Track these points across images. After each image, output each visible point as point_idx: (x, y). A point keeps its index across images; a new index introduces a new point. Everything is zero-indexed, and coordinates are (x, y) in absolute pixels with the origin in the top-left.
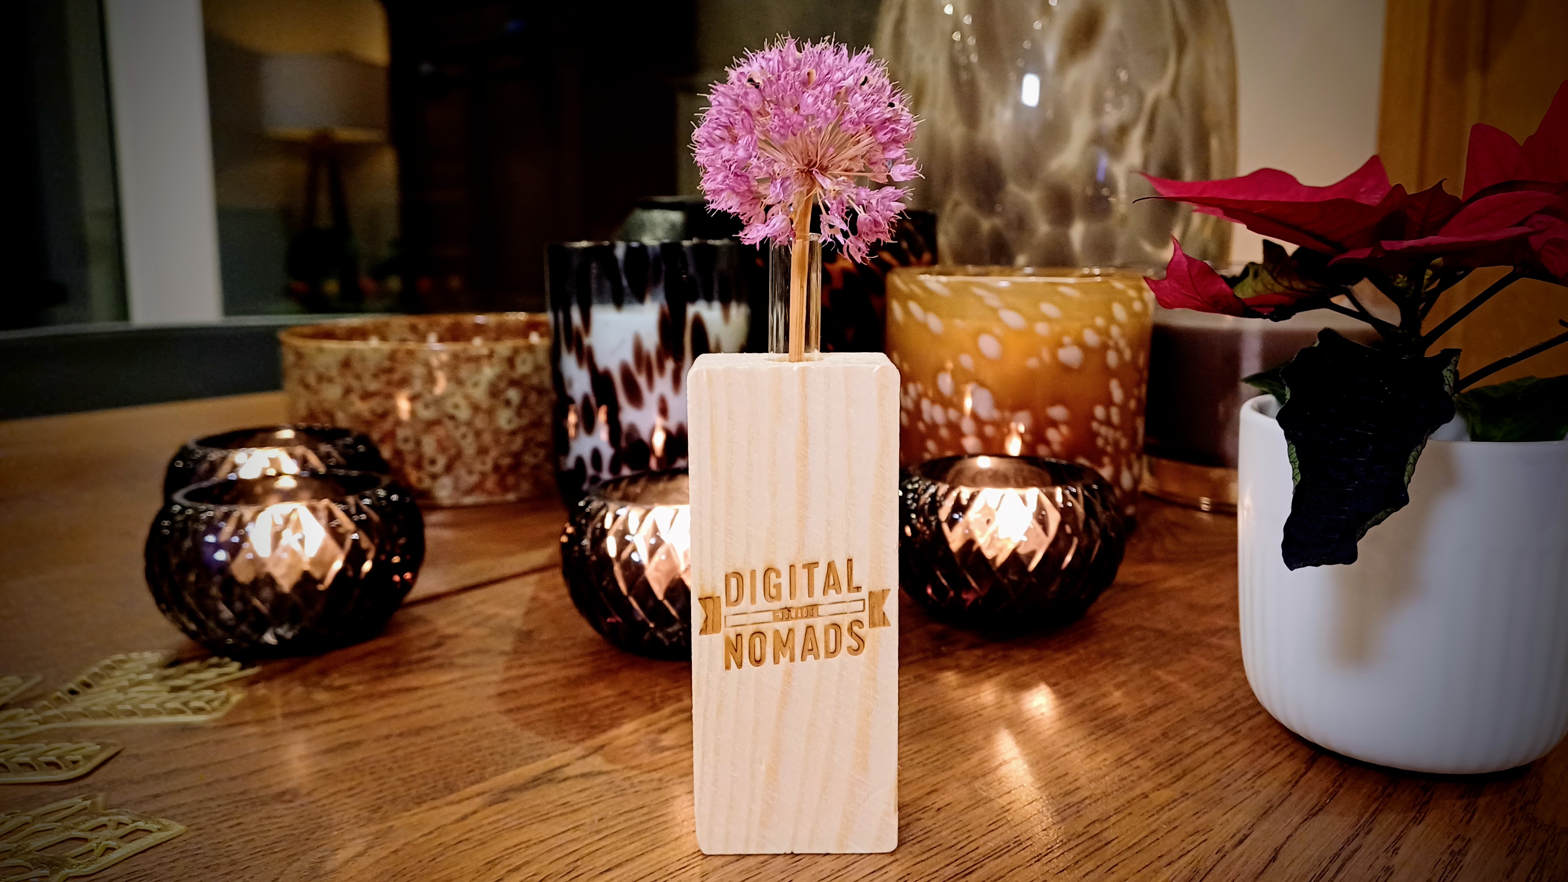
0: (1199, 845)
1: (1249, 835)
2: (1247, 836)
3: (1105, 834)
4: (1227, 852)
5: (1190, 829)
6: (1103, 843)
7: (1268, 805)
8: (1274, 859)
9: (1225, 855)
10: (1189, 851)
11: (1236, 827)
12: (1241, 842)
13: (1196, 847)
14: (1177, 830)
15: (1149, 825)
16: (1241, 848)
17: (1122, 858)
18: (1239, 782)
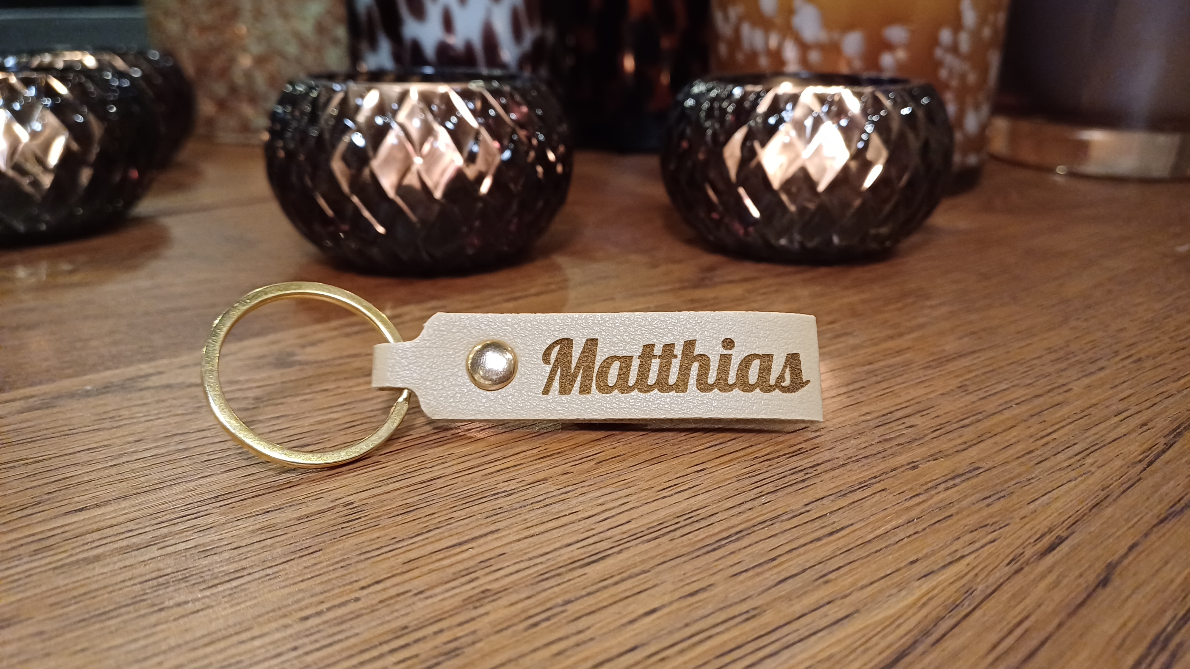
0: (982, 547)
1: (1067, 538)
2: (1063, 541)
3: (834, 518)
4: (1027, 563)
5: (972, 521)
6: (829, 530)
7: (1103, 494)
8: (1104, 582)
9: (1022, 569)
10: (963, 557)
11: (1047, 524)
12: (1052, 548)
13: (977, 550)
14: (950, 521)
15: (908, 509)
16: (1050, 559)
17: (852, 557)
18: (1061, 457)
